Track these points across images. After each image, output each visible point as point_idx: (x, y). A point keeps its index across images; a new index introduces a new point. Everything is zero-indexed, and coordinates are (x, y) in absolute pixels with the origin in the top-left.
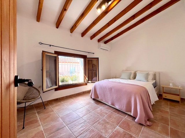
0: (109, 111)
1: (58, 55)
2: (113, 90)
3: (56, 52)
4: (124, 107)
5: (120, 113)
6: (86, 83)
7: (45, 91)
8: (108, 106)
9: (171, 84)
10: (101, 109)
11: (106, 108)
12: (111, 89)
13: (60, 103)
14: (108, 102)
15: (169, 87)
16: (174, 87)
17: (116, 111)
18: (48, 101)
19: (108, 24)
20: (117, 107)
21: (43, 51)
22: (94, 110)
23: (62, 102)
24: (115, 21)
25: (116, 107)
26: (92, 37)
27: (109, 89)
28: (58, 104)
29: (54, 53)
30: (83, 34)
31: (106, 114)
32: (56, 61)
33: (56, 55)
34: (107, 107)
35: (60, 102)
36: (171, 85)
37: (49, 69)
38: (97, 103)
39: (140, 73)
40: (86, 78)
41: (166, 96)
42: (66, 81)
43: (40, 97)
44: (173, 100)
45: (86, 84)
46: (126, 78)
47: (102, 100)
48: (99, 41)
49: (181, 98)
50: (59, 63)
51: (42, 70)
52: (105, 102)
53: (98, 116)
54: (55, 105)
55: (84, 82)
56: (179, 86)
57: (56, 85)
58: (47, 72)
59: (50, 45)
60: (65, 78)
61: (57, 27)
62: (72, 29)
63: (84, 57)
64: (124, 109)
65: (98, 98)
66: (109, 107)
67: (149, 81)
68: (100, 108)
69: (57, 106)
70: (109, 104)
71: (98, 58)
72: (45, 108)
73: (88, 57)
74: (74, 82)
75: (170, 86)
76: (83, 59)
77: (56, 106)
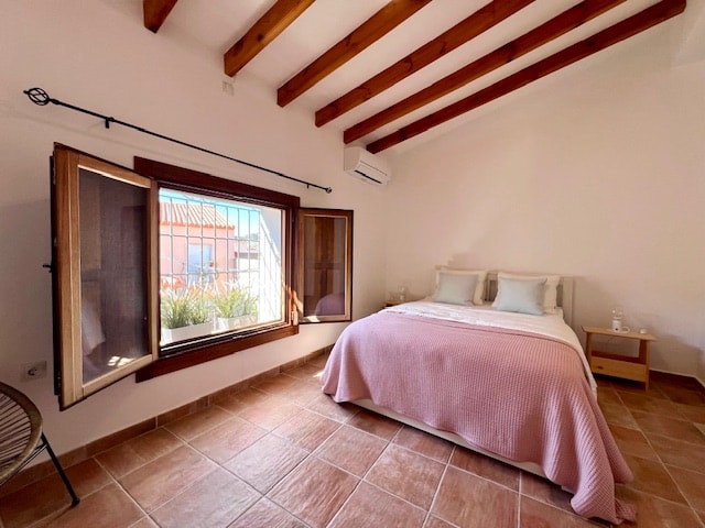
0: (439, 465)
1: (160, 185)
2: (449, 363)
3: (143, 166)
4: (505, 441)
5: (488, 468)
6: (295, 323)
7: (77, 395)
8: (421, 435)
9: (616, 324)
10: (396, 458)
11: (417, 448)
12: (437, 360)
13: (170, 449)
14: (419, 419)
15: (609, 331)
16: (624, 333)
17: (465, 457)
18: (94, 448)
19: (408, 65)
20: (470, 439)
21: (59, 147)
22: (367, 467)
23: (184, 441)
24: (443, 52)
25: (464, 440)
26: (325, 115)
27: (427, 357)
28: (159, 456)
29: (132, 167)
30: (287, 93)
31: (432, 482)
32: (142, 217)
33: (143, 183)
34: (415, 439)
35: (173, 440)
36: (616, 327)
37: (103, 262)
38: (367, 424)
39: (510, 280)
40: (293, 302)
41: (601, 368)
42: (195, 323)
43: (38, 442)
44: (624, 380)
45: (295, 330)
46: (462, 300)
47: (388, 408)
48: (350, 135)
49: (651, 371)
50: (163, 230)
51: (55, 268)
52: (405, 415)
53: (400, 502)
54: (140, 463)
55: (287, 320)
56: (640, 329)
57: (147, 350)
58: (87, 279)
59: (108, 121)
60: (192, 306)
61: (154, 24)
62: (237, 55)
63: (288, 204)
64: (505, 449)
65: (367, 395)
66: (428, 443)
67: (548, 311)
68: (391, 452)
69: (156, 471)
70: (430, 425)
71: (352, 211)
72: (76, 502)
73: (303, 204)
74: (240, 325)
75: (611, 328)
76: (279, 211)
77: (153, 470)
